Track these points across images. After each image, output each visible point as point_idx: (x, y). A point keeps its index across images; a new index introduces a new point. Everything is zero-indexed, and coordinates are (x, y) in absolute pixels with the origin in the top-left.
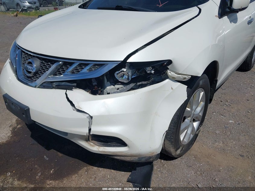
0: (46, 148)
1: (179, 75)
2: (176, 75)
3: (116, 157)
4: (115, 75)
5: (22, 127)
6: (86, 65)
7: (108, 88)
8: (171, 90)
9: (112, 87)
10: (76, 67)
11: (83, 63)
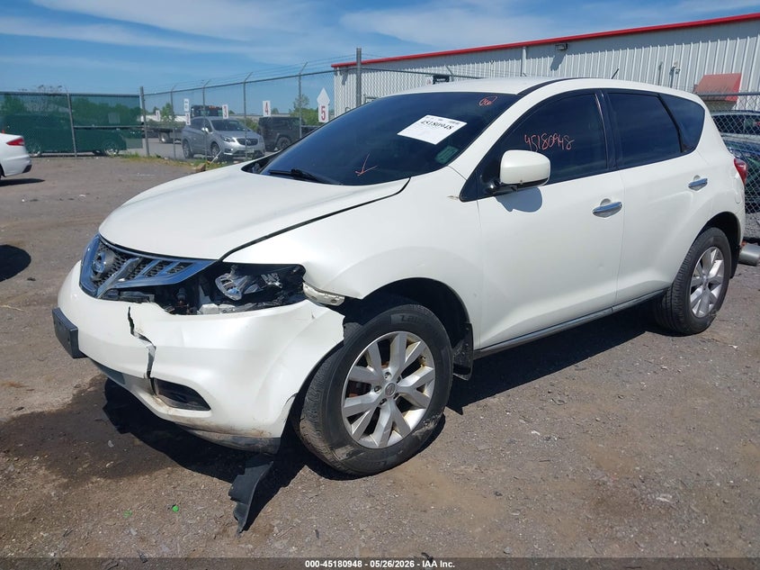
0: (119, 430)
1: (321, 294)
2: (316, 293)
3: (197, 432)
4: (216, 281)
5: (96, 391)
6: (168, 263)
7: (205, 306)
8: (311, 320)
9: (213, 305)
10: (155, 267)
11: (166, 261)
